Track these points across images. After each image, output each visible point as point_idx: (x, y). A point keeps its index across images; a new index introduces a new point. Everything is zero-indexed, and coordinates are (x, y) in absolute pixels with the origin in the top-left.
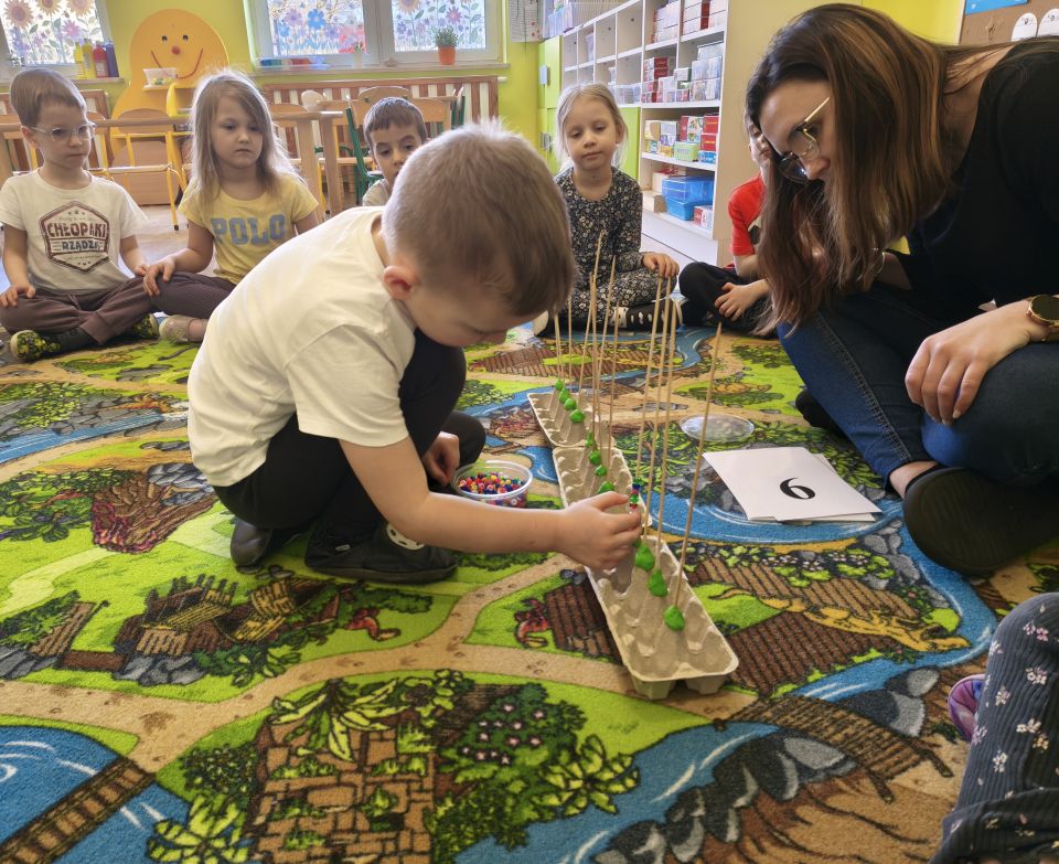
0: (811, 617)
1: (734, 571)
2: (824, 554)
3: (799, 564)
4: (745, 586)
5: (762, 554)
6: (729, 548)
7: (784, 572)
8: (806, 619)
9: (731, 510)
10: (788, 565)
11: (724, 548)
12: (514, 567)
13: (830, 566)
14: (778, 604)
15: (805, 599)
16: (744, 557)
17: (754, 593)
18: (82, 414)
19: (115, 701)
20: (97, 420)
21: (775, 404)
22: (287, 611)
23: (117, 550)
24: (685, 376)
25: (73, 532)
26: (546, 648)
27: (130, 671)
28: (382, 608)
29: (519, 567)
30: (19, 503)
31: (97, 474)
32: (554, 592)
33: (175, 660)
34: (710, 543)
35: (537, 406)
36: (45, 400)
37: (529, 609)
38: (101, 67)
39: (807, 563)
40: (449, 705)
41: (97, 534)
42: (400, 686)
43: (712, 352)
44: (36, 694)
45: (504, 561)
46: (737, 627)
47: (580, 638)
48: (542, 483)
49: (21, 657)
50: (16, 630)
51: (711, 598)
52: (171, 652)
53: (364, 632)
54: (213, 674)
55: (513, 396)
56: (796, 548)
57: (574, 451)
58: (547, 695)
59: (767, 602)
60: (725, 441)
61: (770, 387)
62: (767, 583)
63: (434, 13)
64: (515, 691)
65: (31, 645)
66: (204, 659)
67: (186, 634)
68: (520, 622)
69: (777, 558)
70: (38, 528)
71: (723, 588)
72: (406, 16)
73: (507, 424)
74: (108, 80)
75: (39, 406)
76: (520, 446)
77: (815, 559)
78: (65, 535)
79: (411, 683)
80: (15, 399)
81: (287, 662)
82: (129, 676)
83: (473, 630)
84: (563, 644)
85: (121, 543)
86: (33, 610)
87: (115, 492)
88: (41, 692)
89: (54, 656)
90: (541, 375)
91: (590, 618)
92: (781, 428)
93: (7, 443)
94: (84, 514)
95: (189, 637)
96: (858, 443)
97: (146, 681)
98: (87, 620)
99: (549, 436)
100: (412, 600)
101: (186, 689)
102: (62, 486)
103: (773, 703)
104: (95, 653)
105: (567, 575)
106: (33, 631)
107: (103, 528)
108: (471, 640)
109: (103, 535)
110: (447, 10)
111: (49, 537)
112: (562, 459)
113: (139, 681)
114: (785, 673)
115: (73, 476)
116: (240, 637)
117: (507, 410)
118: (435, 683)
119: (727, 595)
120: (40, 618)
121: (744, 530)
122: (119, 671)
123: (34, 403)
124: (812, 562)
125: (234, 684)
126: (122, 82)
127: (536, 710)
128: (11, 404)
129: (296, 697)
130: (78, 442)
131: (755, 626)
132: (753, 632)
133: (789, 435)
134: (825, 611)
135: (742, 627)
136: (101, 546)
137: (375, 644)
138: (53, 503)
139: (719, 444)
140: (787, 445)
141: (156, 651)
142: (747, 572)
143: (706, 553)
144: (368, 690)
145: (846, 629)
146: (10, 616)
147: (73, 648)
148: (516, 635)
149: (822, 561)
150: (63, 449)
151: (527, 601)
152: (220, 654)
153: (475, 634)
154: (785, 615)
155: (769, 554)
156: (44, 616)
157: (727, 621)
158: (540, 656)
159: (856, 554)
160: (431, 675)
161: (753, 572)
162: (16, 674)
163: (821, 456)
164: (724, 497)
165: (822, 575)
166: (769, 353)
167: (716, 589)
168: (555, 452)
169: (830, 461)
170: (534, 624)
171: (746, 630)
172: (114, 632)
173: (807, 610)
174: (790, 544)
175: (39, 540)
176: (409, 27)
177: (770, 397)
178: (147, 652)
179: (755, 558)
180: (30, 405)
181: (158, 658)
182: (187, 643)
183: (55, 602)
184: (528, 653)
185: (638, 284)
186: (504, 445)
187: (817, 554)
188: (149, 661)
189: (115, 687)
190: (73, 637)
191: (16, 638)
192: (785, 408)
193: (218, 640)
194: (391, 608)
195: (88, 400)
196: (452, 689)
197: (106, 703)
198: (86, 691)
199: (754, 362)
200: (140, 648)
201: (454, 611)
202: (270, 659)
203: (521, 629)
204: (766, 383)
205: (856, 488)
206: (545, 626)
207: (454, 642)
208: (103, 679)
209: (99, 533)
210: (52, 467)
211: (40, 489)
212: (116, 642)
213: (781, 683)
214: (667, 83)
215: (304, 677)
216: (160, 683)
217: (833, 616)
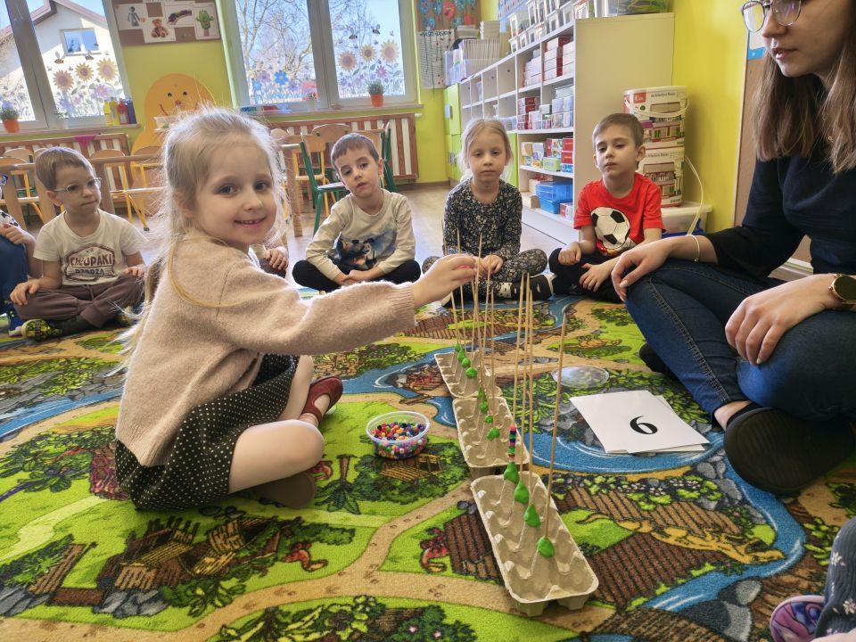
0: (657, 536)
1: (596, 498)
2: (666, 481)
3: (647, 491)
4: (604, 510)
5: (618, 483)
6: (591, 478)
7: (635, 497)
8: (653, 538)
9: (593, 445)
10: (638, 491)
11: (588, 478)
12: (421, 501)
13: (671, 491)
14: (631, 526)
15: (652, 521)
16: (603, 485)
17: (612, 517)
18: (92, 383)
19: (93, 633)
20: (103, 387)
21: (625, 355)
22: (237, 547)
23: (108, 498)
24: (556, 335)
25: (75, 483)
26: (445, 573)
27: (107, 605)
28: (314, 541)
29: (425, 500)
30: (35, 459)
31: (99, 432)
32: (452, 522)
33: (145, 593)
34: (576, 474)
35: (441, 365)
36: (65, 372)
37: (432, 537)
38: (124, 117)
39: (653, 489)
40: (364, 629)
41: (93, 484)
42: (324, 612)
43: (576, 315)
44: (29, 629)
45: (413, 496)
46: (598, 548)
47: (472, 562)
48: (445, 427)
49: (20, 595)
50: (19, 572)
51: (578, 522)
52: (142, 587)
53: (299, 563)
54: (174, 606)
55: (425, 355)
56: (644, 476)
57: (469, 401)
58: (444, 616)
59: (622, 524)
60: (587, 387)
61: (621, 341)
62: (622, 508)
63: (367, 71)
64: (418, 613)
65: (30, 584)
66: (167, 592)
67: (155, 570)
68: (424, 549)
69: (629, 486)
70: (48, 480)
71: (588, 513)
72: (346, 73)
73: (419, 378)
74: (129, 126)
75: (60, 377)
76: (429, 397)
77: (660, 485)
78: (68, 486)
79: (334, 610)
80: (43, 372)
81: (234, 593)
82: (105, 610)
83: (387, 558)
84: (459, 569)
85: (111, 492)
86: (35, 553)
87: (111, 447)
88: (33, 626)
89: (46, 594)
90: (446, 338)
91: (480, 545)
92: (630, 375)
93: (32, 409)
94: (84, 467)
95: (157, 573)
96: (690, 387)
97: (120, 614)
98: (77, 560)
99: (450, 389)
100: (338, 533)
101: (151, 620)
102: (70, 444)
103: (628, 616)
104: (81, 589)
105: (463, 506)
106: (33, 572)
107: (99, 479)
108: (384, 568)
109: (98, 485)
110: (376, 68)
111: (56, 488)
112: (459, 408)
113: (114, 614)
114: (637, 588)
115: (80, 435)
116: (198, 571)
117: (419, 367)
118: (353, 608)
119: (591, 519)
120: (40, 560)
121: (602, 462)
122: (98, 605)
123: (57, 375)
124: (656, 488)
125: (190, 614)
126: (139, 127)
127: (435, 630)
128: (38, 376)
129: (239, 625)
130: (87, 406)
131: (613, 547)
132: (611, 552)
133: (636, 380)
134: (668, 531)
135: (603, 547)
136: (96, 494)
137: (306, 575)
138: (61, 459)
139: (582, 390)
140: (634, 389)
141: (130, 586)
142: (606, 499)
143: (573, 483)
144: (298, 617)
145: (685, 546)
146: (16, 559)
147: (63, 586)
148: (421, 561)
149: (664, 487)
150: (74, 413)
151: (430, 530)
152: (181, 588)
153: (388, 562)
154: (637, 536)
155: (623, 483)
156: (43, 558)
157: (591, 543)
158: (439, 580)
159: (691, 480)
160: (350, 601)
161: (610, 498)
162: (14, 611)
163: (661, 397)
164: (587, 435)
165: (665, 499)
166: (619, 314)
167: (581, 514)
168: (455, 402)
169: (668, 401)
170: (435, 551)
171: (606, 550)
172: (98, 570)
173: (654, 531)
174: (639, 473)
175: (48, 491)
176: (349, 81)
177: (621, 350)
178: (122, 587)
179: (612, 486)
180: (54, 377)
181: (131, 592)
182: (155, 578)
183: (53, 544)
184: (430, 577)
185: (518, 265)
186: (416, 397)
187: (660, 481)
188: (123, 595)
189: (93, 621)
190: (65, 576)
191: (19, 578)
192: (633, 358)
193: (181, 575)
194: (321, 541)
195: (99, 371)
196: (367, 613)
197: (85, 635)
198: (69, 625)
199: (608, 321)
200: (117, 584)
201: (372, 541)
202: (220, 591)
203: (425, 556)
204: (618, 338)
205: (689, 423)
206: (444, 552)
207: (371, 570)
208: (84, 613)
209: (95, 483)
210: (65, 428)
211: (53, 446)
212: (99, 579)
213: (634, 597)
214: (535, 116)
215: (247, 607)
216: (131, 615)
217: (674, 535)
